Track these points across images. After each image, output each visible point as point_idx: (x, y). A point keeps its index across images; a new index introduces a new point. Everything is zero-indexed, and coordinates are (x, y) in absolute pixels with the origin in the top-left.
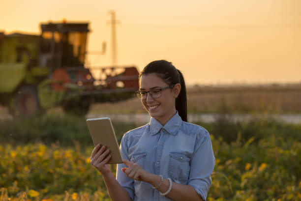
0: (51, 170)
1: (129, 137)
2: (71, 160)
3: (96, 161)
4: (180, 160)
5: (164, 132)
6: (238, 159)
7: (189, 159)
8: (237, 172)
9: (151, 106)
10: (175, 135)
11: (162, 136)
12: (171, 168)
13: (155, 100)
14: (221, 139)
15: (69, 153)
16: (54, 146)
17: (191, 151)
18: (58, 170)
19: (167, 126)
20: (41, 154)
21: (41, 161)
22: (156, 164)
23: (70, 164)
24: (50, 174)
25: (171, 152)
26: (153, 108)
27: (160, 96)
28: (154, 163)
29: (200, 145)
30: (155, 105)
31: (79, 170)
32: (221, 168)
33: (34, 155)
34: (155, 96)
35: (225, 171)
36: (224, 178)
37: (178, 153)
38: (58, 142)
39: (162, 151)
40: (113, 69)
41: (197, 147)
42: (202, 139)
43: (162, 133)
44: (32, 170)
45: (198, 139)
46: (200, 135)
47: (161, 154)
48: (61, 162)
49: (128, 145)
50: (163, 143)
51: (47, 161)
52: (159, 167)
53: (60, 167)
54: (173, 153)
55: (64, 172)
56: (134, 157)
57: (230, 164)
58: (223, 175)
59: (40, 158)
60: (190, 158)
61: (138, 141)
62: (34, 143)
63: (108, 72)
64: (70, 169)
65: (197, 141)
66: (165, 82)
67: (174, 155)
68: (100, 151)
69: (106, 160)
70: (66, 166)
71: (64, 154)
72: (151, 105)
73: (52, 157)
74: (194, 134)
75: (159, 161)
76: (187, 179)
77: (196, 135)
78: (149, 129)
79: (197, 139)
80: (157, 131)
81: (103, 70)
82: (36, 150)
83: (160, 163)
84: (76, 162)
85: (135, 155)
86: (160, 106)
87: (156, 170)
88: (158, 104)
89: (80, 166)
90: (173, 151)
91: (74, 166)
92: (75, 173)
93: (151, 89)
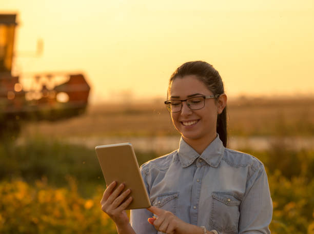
0: (34, 219)
1: (150, 170)
2: (64, 204)
3: (111, 206)
4: (228, 204)
5: (200, 162)
6: (302, 202)
7: (238, 202)
8: (302, 220)
9: (188, 122)
10: (217, 167)
11: (198, 168)
12: (214, 214)
13: (193, 112)
14: (278, 173)
15: (60, 195)
16: (39, 184)
17: (241, 191)
18: (45, 218)
19: (205, 155)
20: (20, 196)
21: (21, 206)
22: (191, 209)
23: (62, 211)
24: (33, 224)
25: (214, 192)
26: (190, 124)
27: (202, 106)
28: (190, 207)
29: (253, 181)
30: (193, 121)
31: (74, 219)
32: (278, 214)
33: (10, 197)
34: (194, 107)
35: (284, 219)
36: (283, 229)
37: (224, 193)
38: (45, 179)
39: (200, 191)
40: (49, 76)
41: (250, 185)
42: (257, 174)
43: (198, 165)
44: (8, 220)
45: (251, 173)
46: (252, 167)
47: (199, 194)
48: (49, 208)
49: (149, 183)
50: (201, 179)
51: (28, 206)
52: (197, 214)
53: (47, 214)
54: (217, 193)
55: (54, 222)
56: (159, 200)
57: (291, 210)
58: (282, 225)
59: (19, 202)
60: (240, 200)
61: (163, 176)
62: (10, 181)
63: (44, 80)
64: (62, 217)
65: (249, 176)
66: (209, 89)
67: (219, 196)
68: (116, 192)
69: (125, 204)
70: (57, 212)
71: (53, 196)
72: (187, 120)
73: (36, 200)
74: (244, 166)
75: (197, 205)
76: (237, 231)
77: (247, 168)
78: (178, 158)
79: (249, 173)
80: (191, 162)
81: (38, 78)
82: (12, 191)
83: (197, 208)
84: (71, 207)
85: (161, 196)
86: (200, 121)
87: (192, 218)
88: (198, 118)
89: (77, 213)
90: (217, 191)
91: (68, 213)
92: (69, 223)
93: (189, 96)
